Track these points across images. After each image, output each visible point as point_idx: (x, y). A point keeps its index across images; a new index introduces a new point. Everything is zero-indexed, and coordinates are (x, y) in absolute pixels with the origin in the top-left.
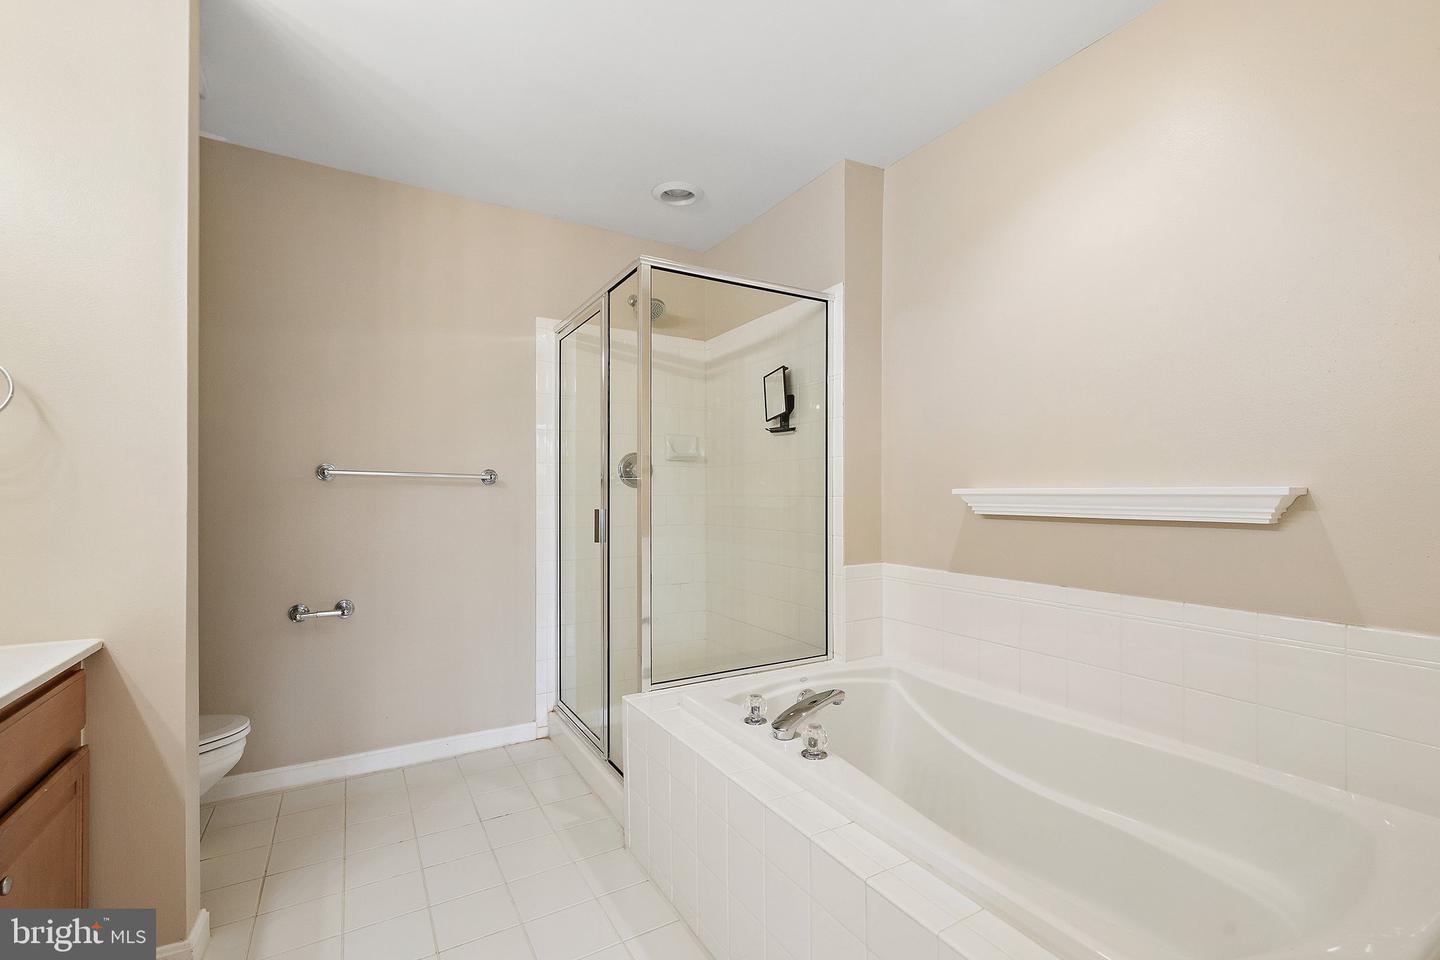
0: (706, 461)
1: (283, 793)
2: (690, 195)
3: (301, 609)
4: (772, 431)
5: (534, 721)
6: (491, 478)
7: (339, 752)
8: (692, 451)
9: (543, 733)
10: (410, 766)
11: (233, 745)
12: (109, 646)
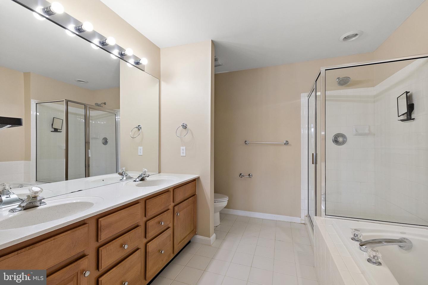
0: (374, 135)
1: (238, 216)
2: (356, 35)
3: (242, 175)
4: (402, 120)
5: (300, 217)
6: (287, 143)
7: (249, 211)
8: (367, 131)
9: (303, 222)
10: (265, 219)
11: (224, 202)
12: (200, 178)
